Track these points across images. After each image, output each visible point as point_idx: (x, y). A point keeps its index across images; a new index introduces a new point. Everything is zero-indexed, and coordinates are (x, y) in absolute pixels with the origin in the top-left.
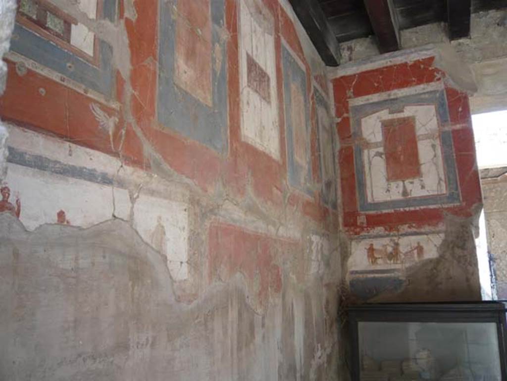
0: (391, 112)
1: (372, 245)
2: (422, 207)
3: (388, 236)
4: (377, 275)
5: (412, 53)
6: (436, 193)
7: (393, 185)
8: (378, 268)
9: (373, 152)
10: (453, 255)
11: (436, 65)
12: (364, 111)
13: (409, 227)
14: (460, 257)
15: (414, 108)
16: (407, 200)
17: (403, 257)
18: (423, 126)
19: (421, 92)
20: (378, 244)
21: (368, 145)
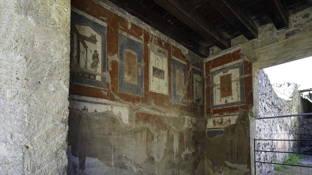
0: (224, 73)
1: (214, 120)
2: (231, 106)
3: (220, 116)
4: (216, 130)
5: (233, 48)
6: (237, 101)
7: (222, 99)
8: (216, 127)
9: (217, 88)
10: (241, 123)
11: (241, 52)
12: (214, 73)
13: (227, 113)
14: (243, 123)
15: (232, 70)
16: (227, 104)
17: (224, 123)
18: (234, 77)
19: (235, 64)
20: (216, 119)
21: (215, 85)
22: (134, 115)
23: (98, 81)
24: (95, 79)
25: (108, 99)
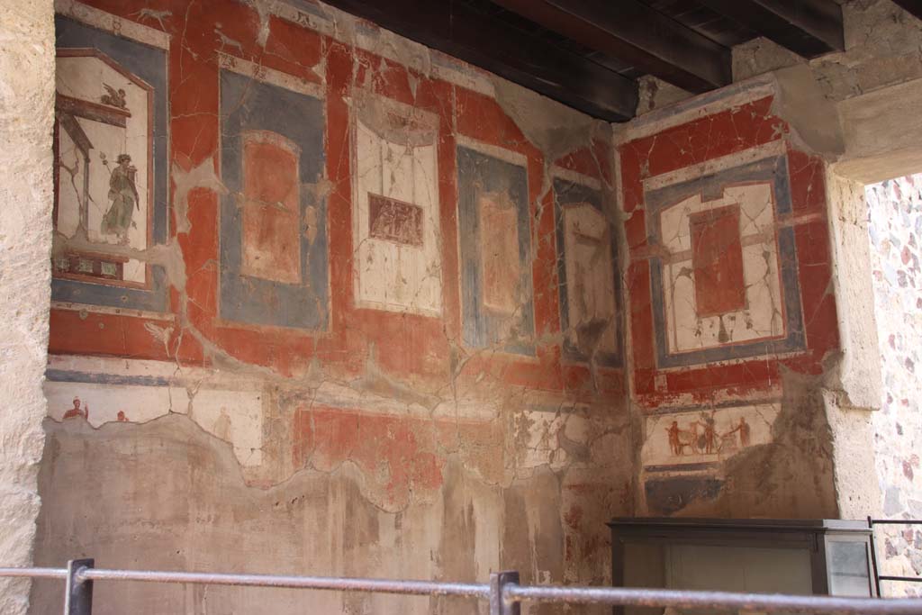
0: (704, 199)
1: (675, 423)
2: (747, 359)
3: (698, 407)
4: (683, 473)
5: (738, 91)
6: (769, 335)
7: (706, 322)
8: (685, 460)
9: (677, 268)
10: (793, 437)
11: (776, 110)
12: (665, 198)
13: (729, 393)
14: (804, 441)
15: (740, 190)
16: (727, 350)
17: (720, 442)
18: (752, 220)
19: (751, 161)
20: (685, 421)
21: (669, 256)
22: (286, 424)
23: (133, 284)
24: (121, 278)
25: (172, 359)
